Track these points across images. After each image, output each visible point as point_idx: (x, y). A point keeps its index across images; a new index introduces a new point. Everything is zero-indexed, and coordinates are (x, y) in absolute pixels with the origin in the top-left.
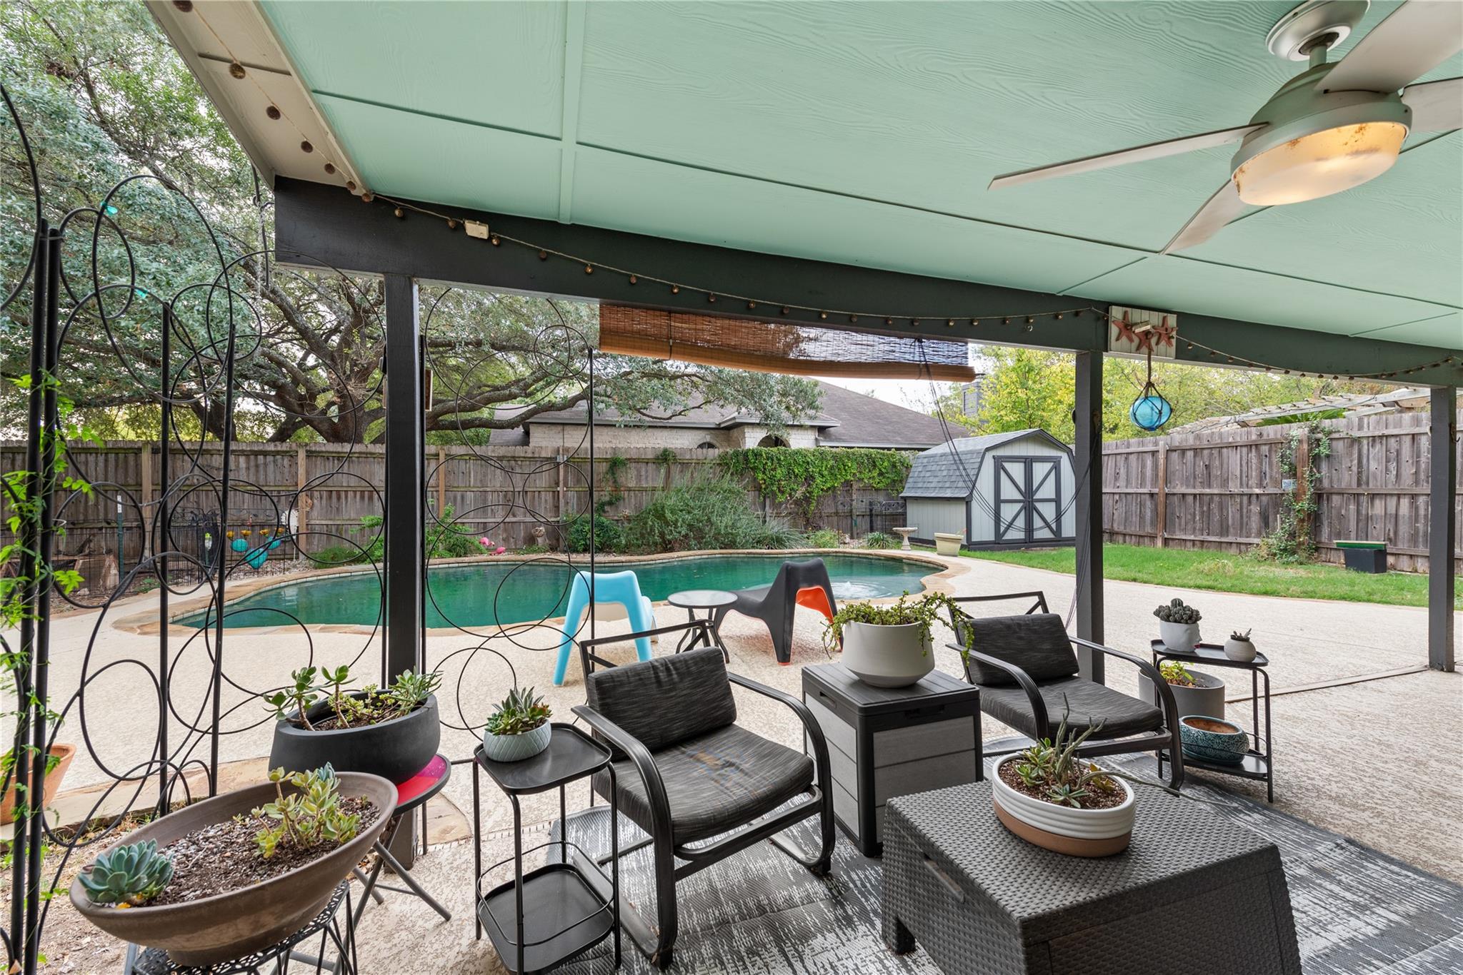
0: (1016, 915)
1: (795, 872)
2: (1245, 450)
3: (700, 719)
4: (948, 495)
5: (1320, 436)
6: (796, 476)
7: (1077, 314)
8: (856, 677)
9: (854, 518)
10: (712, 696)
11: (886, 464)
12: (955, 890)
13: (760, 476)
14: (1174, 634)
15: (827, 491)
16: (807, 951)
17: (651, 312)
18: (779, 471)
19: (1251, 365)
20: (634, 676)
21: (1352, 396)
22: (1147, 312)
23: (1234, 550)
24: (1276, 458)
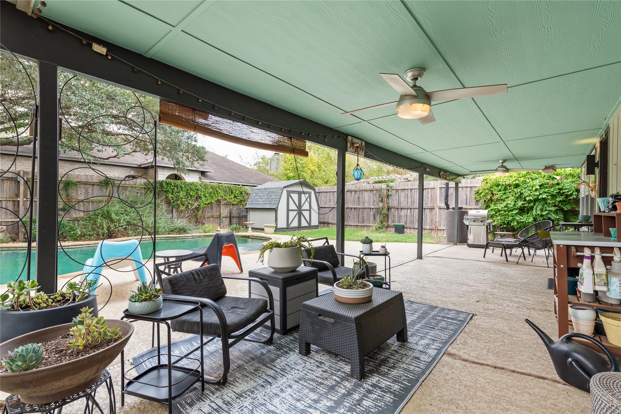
0: (353, 317)
1: (259, 346)
2: (369, 192)
3: (214, 294)
4: (268, 207)
5: (389, 188)
6: (191, 196)
7: (339, 137)
8: (273, 270)
9: (222, 218)
10: (217, 284)
11: (237, 192)
12: (331, 320)
13: (170, 195)
14: (365, 248)
15: (208, 205)
16: (276, 364)
17: (185, 108)
18: (181, 193)
19: (382, 161)
20: (185, 277)
21: (397, 175)
22: (357, 139)
23: (366, 228)
24: (377, 195)
